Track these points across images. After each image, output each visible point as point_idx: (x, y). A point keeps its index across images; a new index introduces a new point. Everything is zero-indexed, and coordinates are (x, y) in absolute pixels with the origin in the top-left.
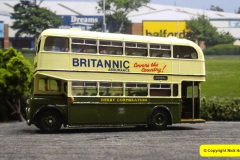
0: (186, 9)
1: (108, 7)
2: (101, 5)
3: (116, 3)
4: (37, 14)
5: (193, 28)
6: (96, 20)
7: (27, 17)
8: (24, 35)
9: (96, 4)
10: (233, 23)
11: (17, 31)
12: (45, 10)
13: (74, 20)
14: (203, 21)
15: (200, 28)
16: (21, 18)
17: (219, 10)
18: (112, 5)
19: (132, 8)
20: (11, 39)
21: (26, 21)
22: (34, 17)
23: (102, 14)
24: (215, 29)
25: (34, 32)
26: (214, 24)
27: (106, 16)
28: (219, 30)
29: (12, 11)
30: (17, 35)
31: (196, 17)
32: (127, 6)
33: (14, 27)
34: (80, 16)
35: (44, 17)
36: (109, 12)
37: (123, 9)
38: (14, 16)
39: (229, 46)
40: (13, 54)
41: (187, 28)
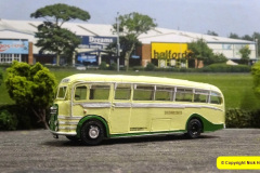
0: (187, 33)
1: (121, 30)
2: (115, 28)
3: (128, 26)
4: (59, 34)
5: (193, 49)
6: (111, 41)
7: (50, 36)
8: (47, 52)
9: (111, 27)
10: (226, 46)
11: (40, 48)
12: (66, 31)
13: (91, 40)
14: (201, 44)
15: (199, 50)
16: (44, 37)
17: (214, 34)
18: (125, 28)
19: (143, 31)
20: (35, 56)
21: (49, 40)
22: (56, 37)
23: (116, 35)
24: (211, 50)
25: (56, 50)
26: (210, 46)
27: (120, 38)
28: (214, 52)
29: (36, 30)
30: (41, 52)
31: (196, 40)
32: (138, 29)
33: (37, 45)
34: (97, 37)
35: (65, 37)
36: (122, 34)
37: (134, 32)
38: (37, 35)
39: (223, 65)
40: (39, 68)
41: (189, 48)
